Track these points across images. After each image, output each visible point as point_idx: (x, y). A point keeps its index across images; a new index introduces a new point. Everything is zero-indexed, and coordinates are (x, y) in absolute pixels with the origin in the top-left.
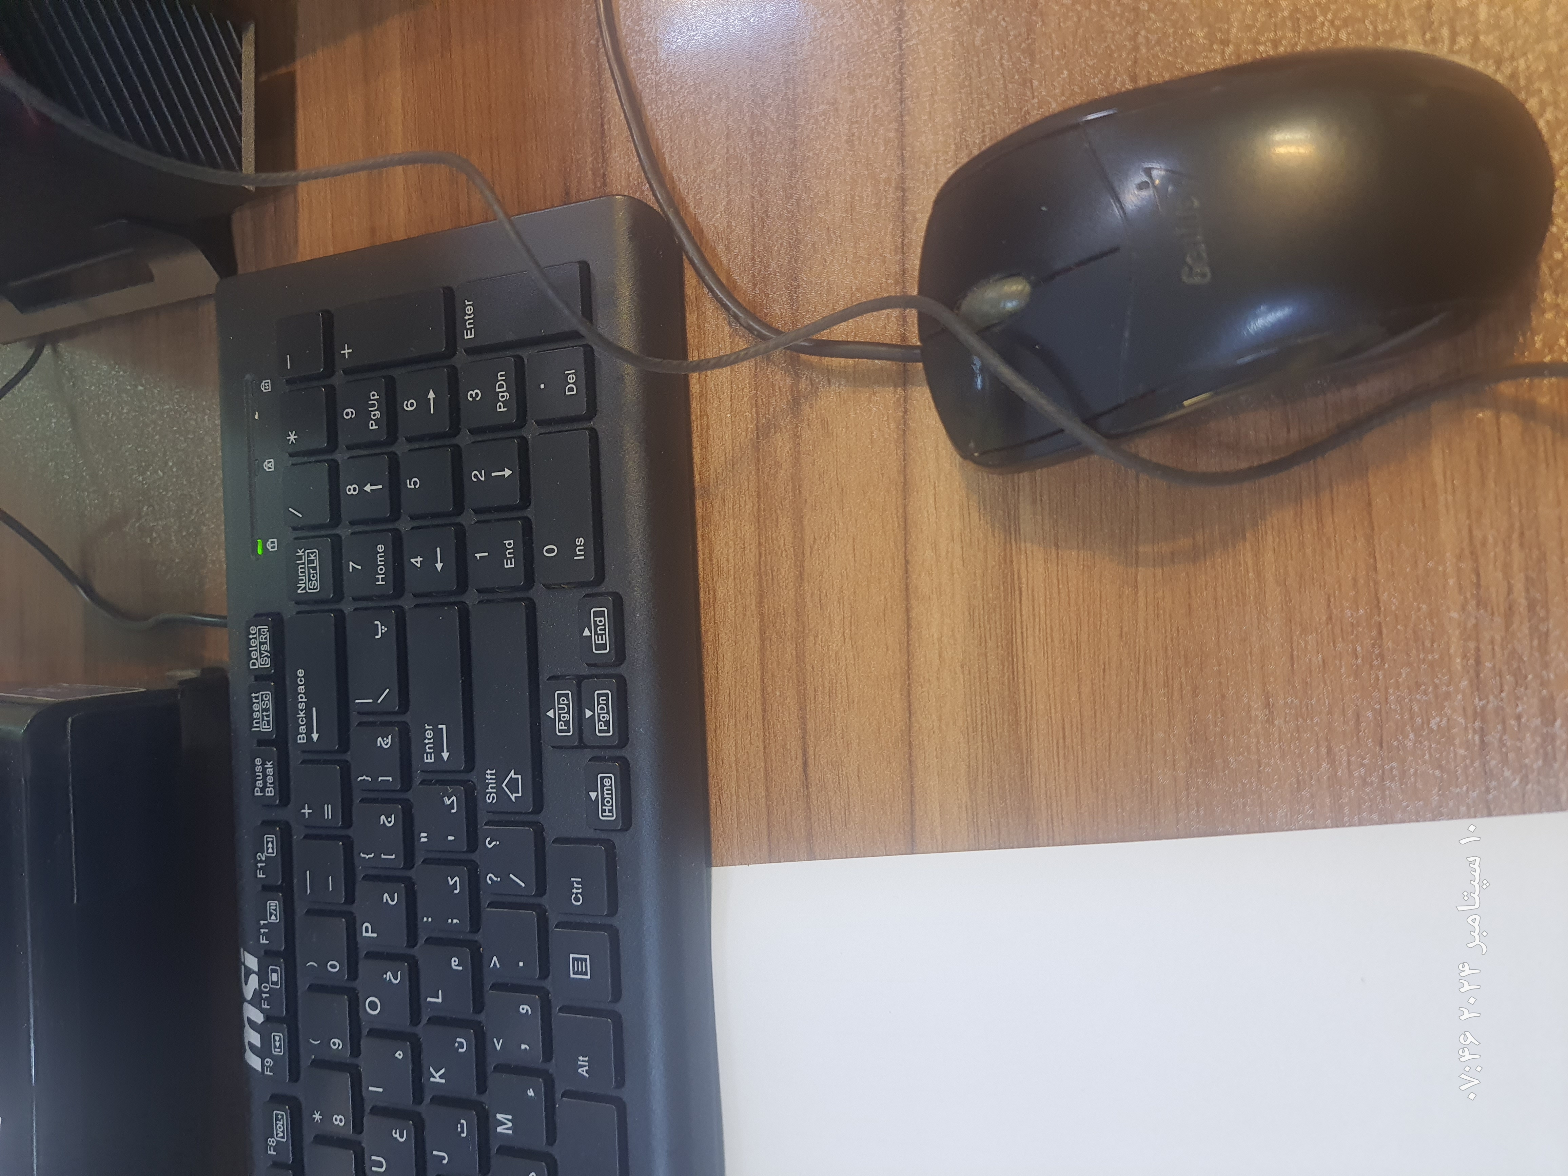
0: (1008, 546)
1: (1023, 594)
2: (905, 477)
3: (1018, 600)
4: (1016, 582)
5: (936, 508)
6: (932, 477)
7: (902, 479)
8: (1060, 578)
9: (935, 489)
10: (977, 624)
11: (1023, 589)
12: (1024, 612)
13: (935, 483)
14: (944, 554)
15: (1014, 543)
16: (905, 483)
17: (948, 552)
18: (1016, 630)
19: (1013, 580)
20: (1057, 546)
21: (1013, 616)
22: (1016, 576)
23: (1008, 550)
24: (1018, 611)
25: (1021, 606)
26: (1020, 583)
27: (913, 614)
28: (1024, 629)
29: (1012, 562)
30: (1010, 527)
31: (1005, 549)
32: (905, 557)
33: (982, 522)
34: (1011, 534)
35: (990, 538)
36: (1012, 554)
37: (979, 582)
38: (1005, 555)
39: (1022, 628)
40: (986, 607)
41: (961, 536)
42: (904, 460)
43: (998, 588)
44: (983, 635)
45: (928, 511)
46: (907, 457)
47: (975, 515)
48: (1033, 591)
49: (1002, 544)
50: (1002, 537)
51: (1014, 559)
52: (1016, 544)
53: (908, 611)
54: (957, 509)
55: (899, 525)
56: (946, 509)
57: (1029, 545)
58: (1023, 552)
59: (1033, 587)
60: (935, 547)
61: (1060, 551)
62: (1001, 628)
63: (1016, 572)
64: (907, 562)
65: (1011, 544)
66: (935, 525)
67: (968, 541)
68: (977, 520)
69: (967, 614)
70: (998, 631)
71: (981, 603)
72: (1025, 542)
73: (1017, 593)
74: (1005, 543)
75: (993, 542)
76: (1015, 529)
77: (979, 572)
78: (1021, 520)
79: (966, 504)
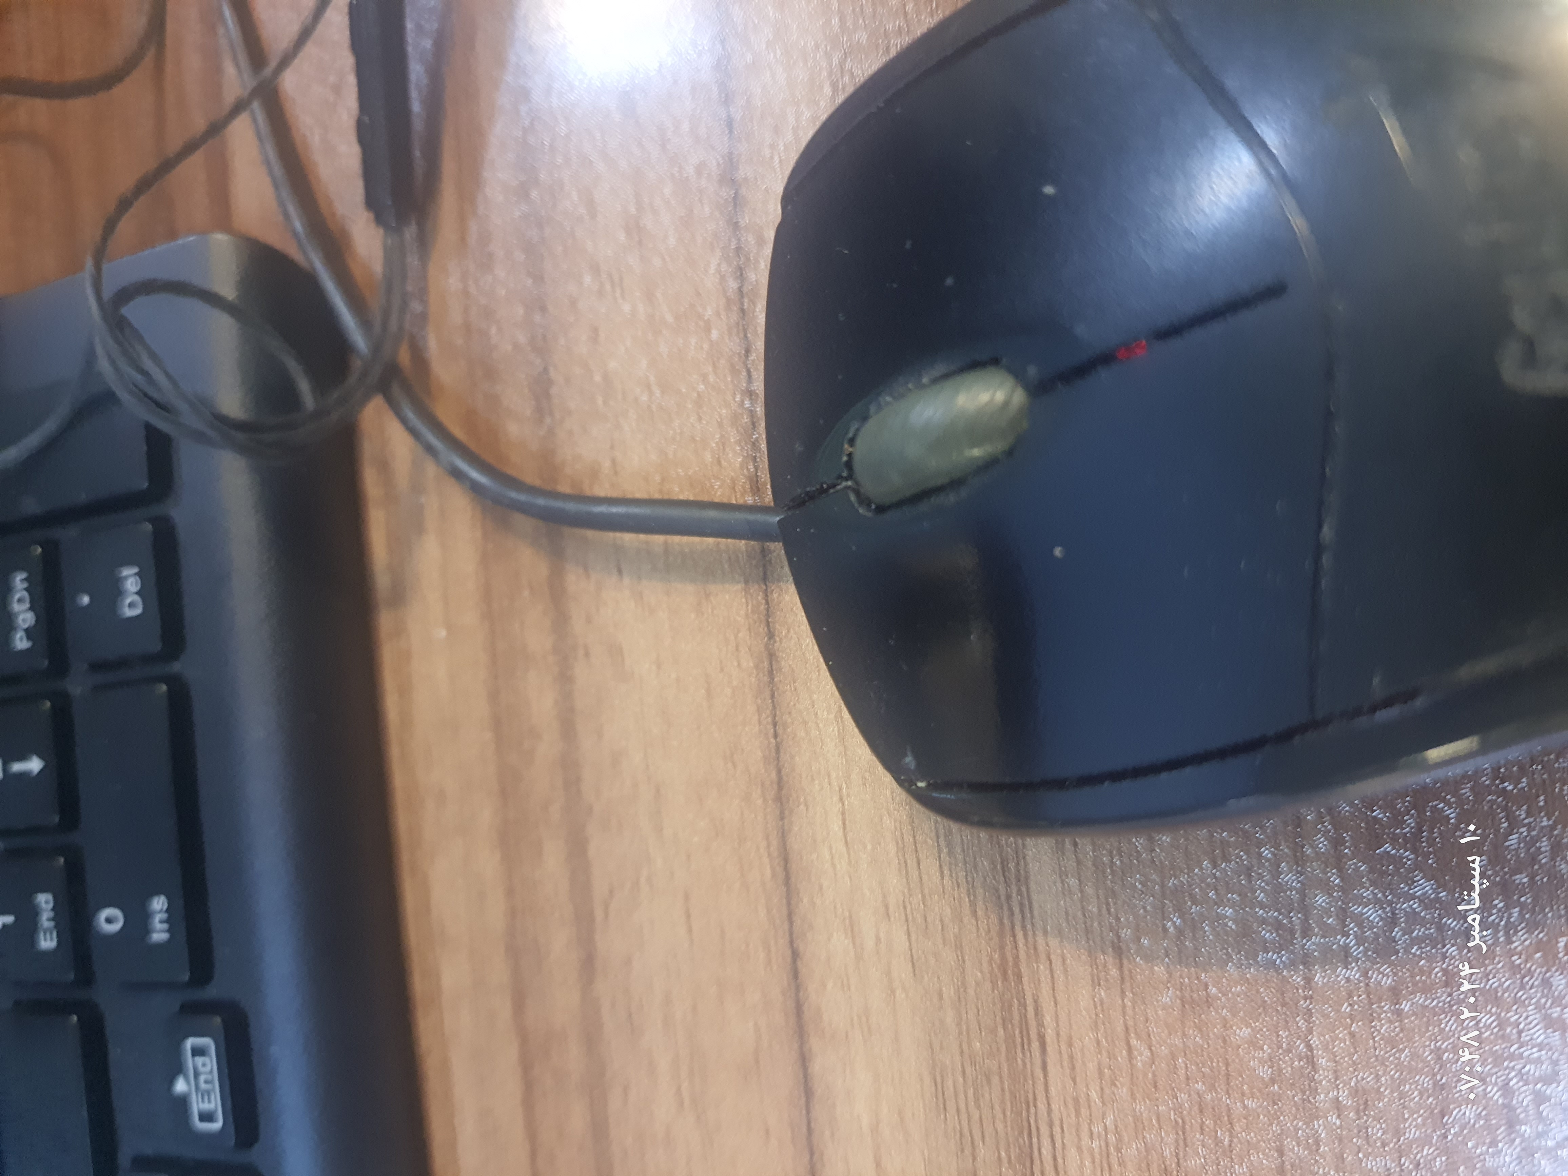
0: (1008, 939)
1: (1049, 1049)
2: (779, 771)
3: (1038, 1061)
4: (1033, 1023)
5: (846, 842)
6: (833, 775)
7: (774, 775)
8: (1130, 1023)
9: (841, 799)
10: (951, 1106)
11: (1048, 1040)
12: (1053, 1091)
13: (840, 789)
14: (870, 943)
15: (1020, 935)
16: (780, 784)
17: (878, 940)
18: (1038, 1129)
19: (1024, 1017)
20: (1119, 952)
21: (1031, 1096)
22: (1031, 1009)
23: (1009, 947)
24: (1040, 1088)
25: (1046, 1076)
26: (1041, 1025)
27: (816, 1067)
28: (1057, 1129)
29: (1019, 977)
30: (1009, 897)
31: (1002, 948)
32: (791, 942)
33: (946, 878)
34: (1012, 914)
35: (967, 919)
36: (1017, 957)
37: (950, 1017)
38: (1003, 957)
39: (1051, 1125)
40: (968, 1070)
41: (905, 908)
42: (776, 736)
43: (993, 1031)
44: (966, 1131)
45: (831, 848)
46: (780, 731)
47: (930, 866)
48: (1070, 1045)
49: (993, 933)
50: (994, 918)
51: (1023, 969)
52: (1025, 936)
53: (804, 1060)
54: (892, 849)
55: (774, 875)
56: (869, 847)
57: (1054, 942)
58: (1043, 956)
59: (1070, 1038)
60: (852, 928)
61: (1125, 961)
62: (1005, 1121)
63: (1029, 1001)
64: (795, 955)
65: (1014, 936)
66: (847, 879)
67: (920, 920)
68: (936, 878)
69: (928, 1080)
70: (1000, 1126)
71: (957, 1058)
72: (1045, 933)
73: (1036, 1045)
74: (1001, 934)
75: (974, 930)
76: (1021, 905)
77: (949, 992)
78: (1033, 886)
79: (909, 839)
